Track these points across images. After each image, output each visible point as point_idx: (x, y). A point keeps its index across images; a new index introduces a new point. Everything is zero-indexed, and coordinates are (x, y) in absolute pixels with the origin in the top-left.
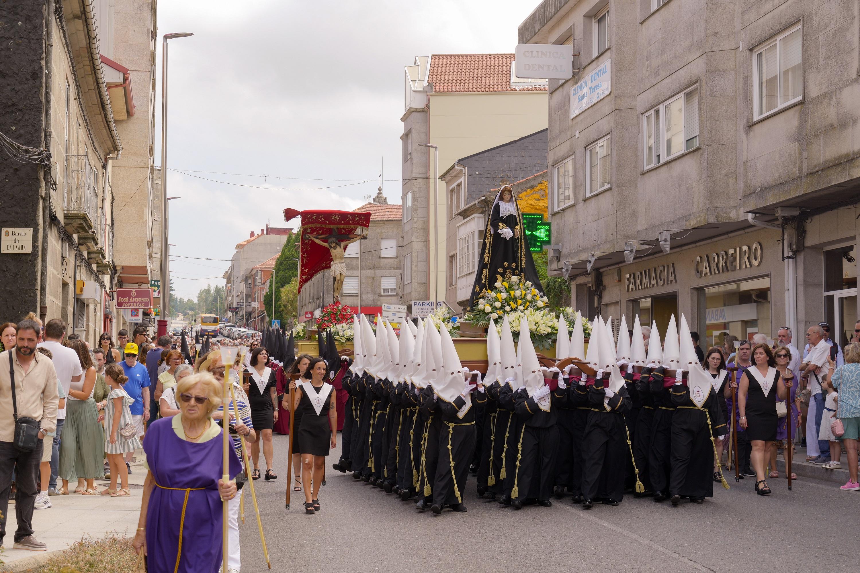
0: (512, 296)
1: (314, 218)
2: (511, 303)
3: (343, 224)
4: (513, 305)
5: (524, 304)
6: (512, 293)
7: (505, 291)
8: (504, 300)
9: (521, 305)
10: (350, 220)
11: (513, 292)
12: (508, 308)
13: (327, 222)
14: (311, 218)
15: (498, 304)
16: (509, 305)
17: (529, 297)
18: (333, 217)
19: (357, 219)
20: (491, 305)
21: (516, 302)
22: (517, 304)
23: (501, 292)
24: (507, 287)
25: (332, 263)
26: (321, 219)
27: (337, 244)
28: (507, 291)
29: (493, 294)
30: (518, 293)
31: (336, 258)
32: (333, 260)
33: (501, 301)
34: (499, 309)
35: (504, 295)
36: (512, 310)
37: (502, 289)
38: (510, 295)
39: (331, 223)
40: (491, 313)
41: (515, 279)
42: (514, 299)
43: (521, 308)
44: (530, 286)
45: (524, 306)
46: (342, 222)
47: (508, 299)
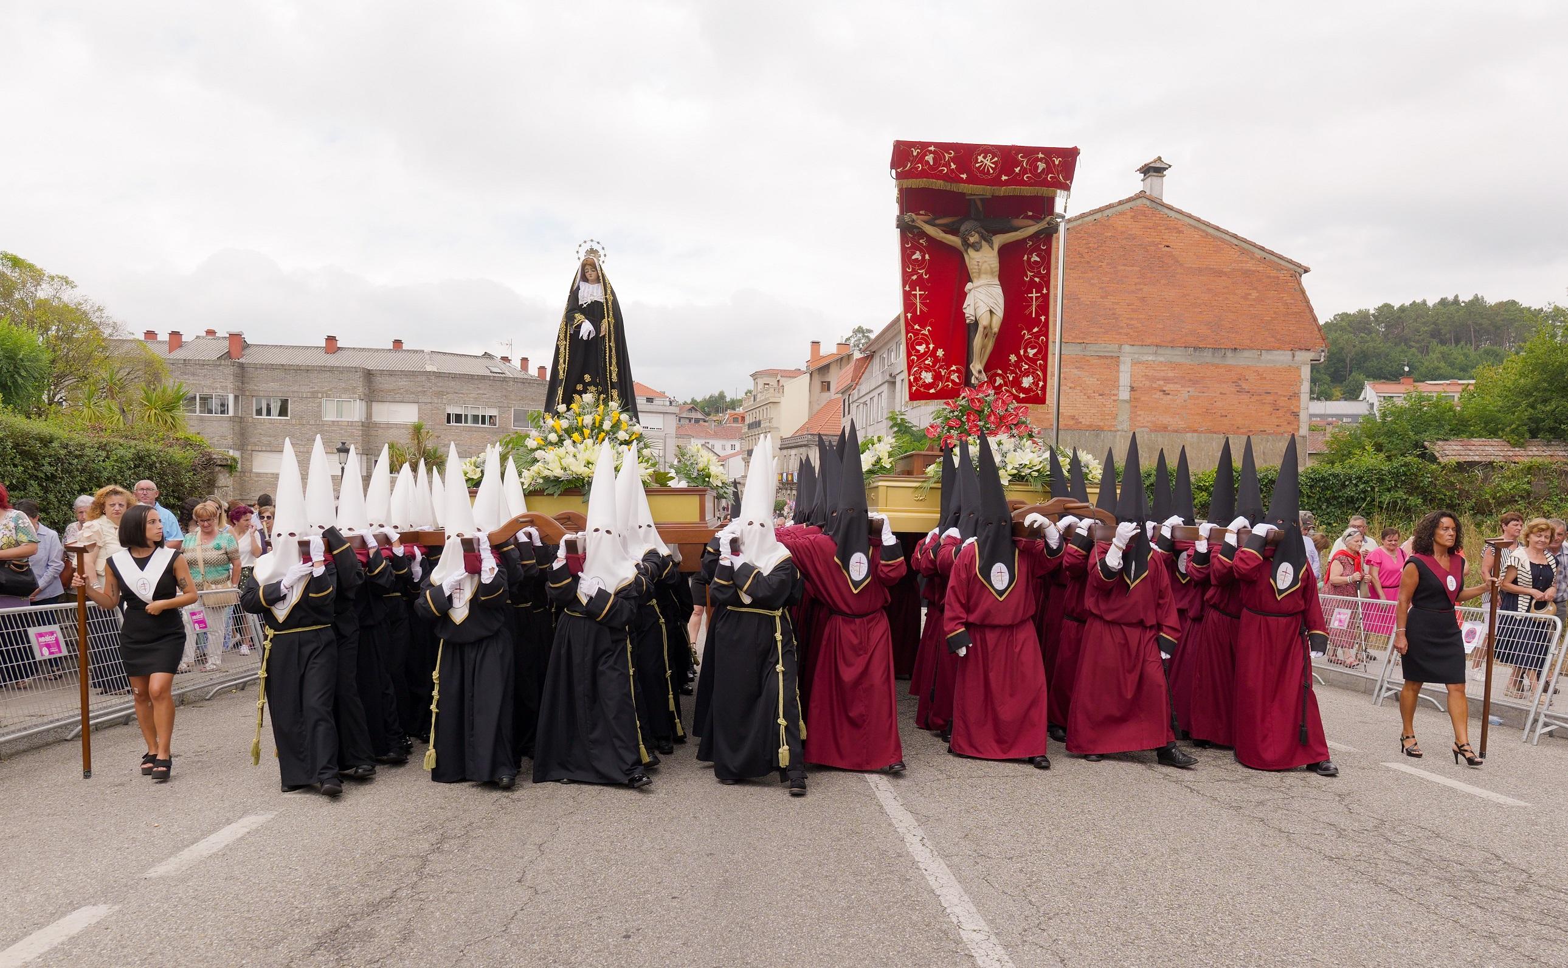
1: (930, 158)
3: (1006, 183)
10: (1024, 171)
13: (964, 176)
14: (921, 159)
18: (980, 158)
19: (1041, 166)
25: (969, 286)
26: (947, 165)
27: (983, 237)
31: (979, 273)
32: (970, 280)
39: (972, 180)
46: (1004, 178)
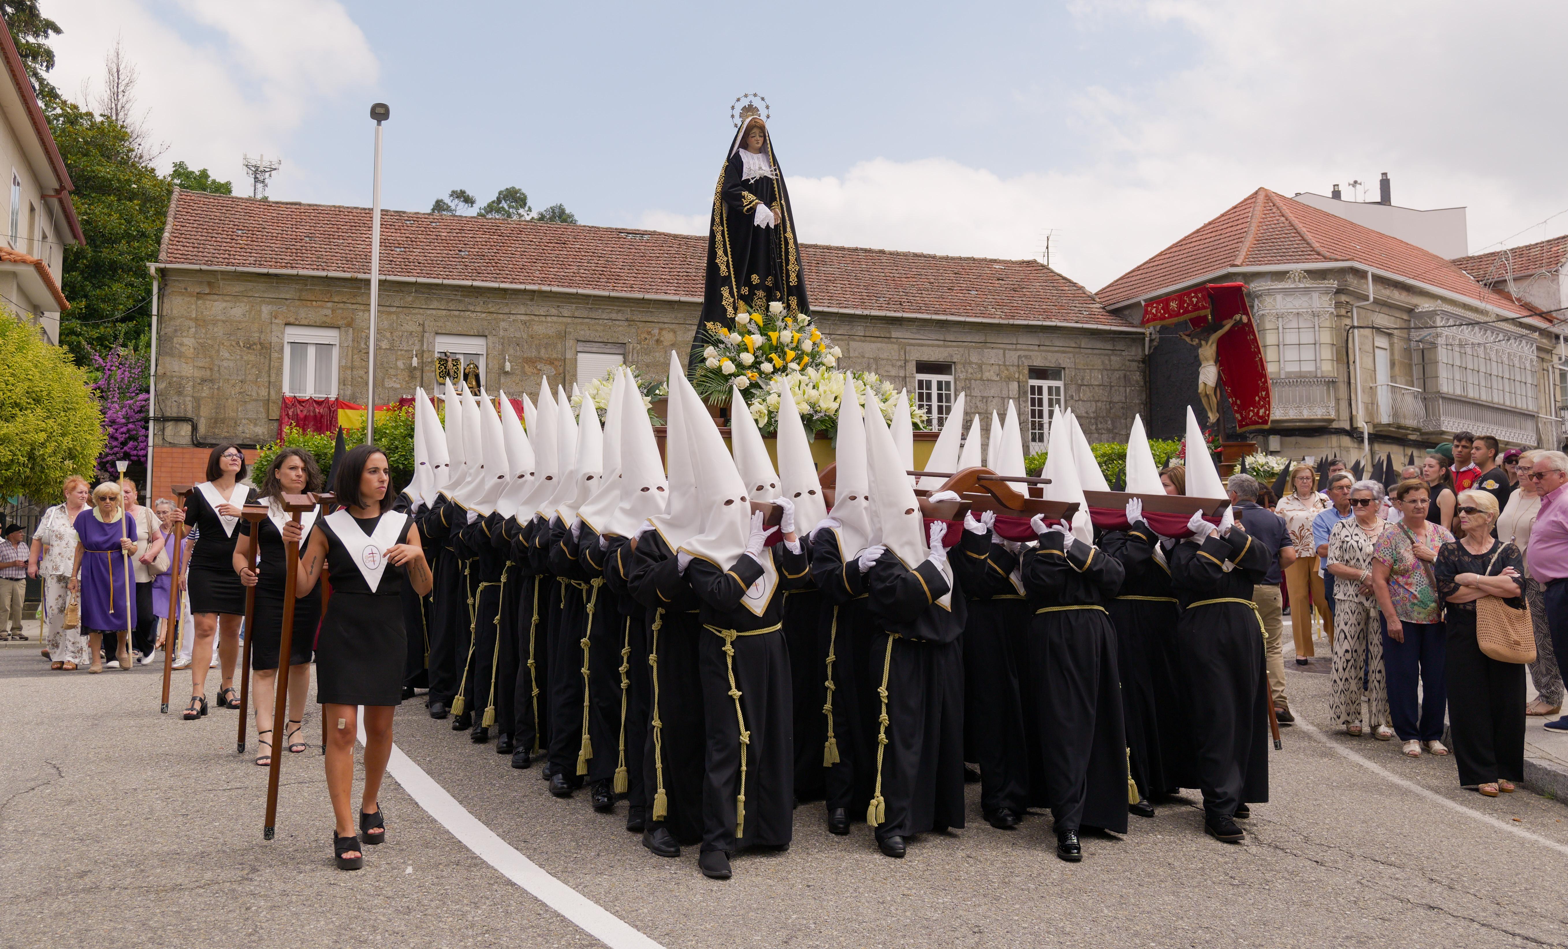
0: (774, 342)
2: (773, 356)
4: (779, 362)
5: (798, 358)
6: (774, 335)
7: (757, 331)
8: (759, 348)
9: (792, 361)
11: (777, 333)
12: (767, 367)
15: (747, 358)
16: (770, 361)
17: (807, 346)
20: (733, 360)
21: (783, 355)
22: (784, 359)
23: (750, 333)
24: (761, 324)
28: (763, 332)
29: (735, 338)
30: (786, 336)
33: (751, 350)
34: (750, 367)
35: (757, 339)
36: (776, 370)
37: (752, 327)
38: (769, 339)
40: (735, 375)
41: (776, 307)
42: (780, 349)
43: (794, 365)
44: (806, 323)
45: (799, 364)
47: (767, 348)
